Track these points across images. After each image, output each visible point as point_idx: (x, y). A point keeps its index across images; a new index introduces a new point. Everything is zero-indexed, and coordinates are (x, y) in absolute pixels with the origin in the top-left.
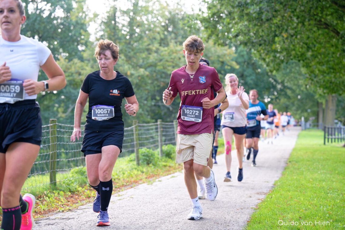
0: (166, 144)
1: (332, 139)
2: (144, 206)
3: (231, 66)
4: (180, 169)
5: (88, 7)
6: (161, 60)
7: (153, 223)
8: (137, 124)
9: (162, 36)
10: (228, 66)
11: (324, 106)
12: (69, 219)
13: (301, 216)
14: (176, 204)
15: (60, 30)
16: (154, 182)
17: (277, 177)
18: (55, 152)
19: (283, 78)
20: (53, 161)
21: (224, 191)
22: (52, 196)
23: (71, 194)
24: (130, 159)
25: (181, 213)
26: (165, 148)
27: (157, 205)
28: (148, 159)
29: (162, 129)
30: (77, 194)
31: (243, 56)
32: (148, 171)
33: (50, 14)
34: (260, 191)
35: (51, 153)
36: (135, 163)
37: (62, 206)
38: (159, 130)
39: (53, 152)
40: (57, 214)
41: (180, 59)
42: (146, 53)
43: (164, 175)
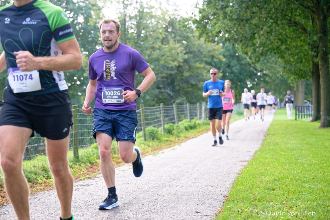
0: (167, 123)
1: (302, 115)
2: (149, 173)
3: (219, 59)
4: (179, 143)
5: (103, 15)
6: (163, 56)
7: (156, 187)
8: (144, 108)
9: (164, 36)
10: (217, 58)
11: (295, 89)
12: (89, 185)
13: (276, 179)
14: (175, 171)
15: (81, 34)
16: (157, 154)
17: (257, 147)
18: (77, 132)
19: (262, 67)
20: (76, 139)
21: (215, 160)
22: (75, 167)
23: (91, 165)
24: (139, 135)
25: (179, 179)
26: (167, 126)
27: (160, 172)
28: (153, 135)
29: (164, 111)
30: (96, 165)
31: (229, 50)
32: (153, 145)
33: (73, 21)
34: (243, 159)
35: (74, 132)
36: (143, 139)
37: (84, 175)
38: (162, 112)
39: (76, 132)
40: (79, 182)
41: (178, 54)
42: (151, 50)
43: (166, 148)
